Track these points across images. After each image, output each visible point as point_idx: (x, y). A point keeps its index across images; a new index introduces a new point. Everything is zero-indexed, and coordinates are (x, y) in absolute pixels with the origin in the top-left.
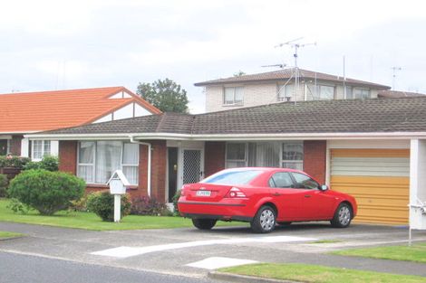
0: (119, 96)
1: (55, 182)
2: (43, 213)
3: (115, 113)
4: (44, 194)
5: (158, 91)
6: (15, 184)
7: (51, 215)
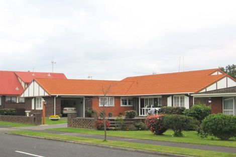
0: (216, 74)
1: (231, 121)
2: (222, 139)
3: (218, 82)
4: (226, 128)
5: (228, 71)
6: (206, 123)
7: (227, 140)
